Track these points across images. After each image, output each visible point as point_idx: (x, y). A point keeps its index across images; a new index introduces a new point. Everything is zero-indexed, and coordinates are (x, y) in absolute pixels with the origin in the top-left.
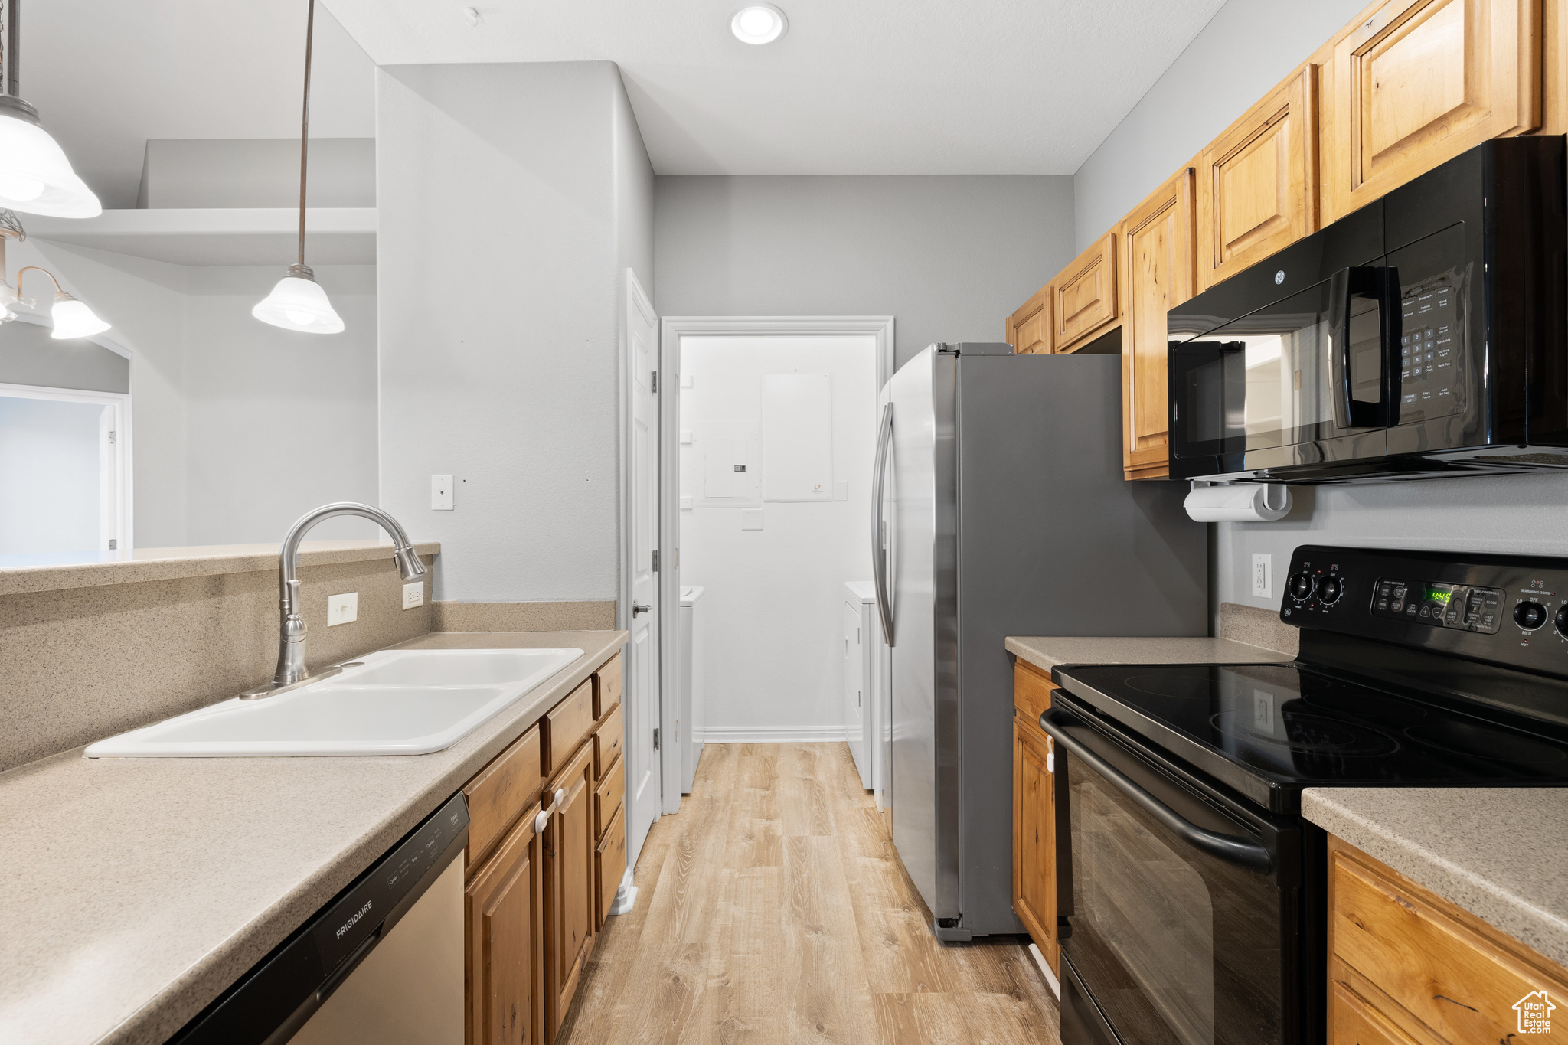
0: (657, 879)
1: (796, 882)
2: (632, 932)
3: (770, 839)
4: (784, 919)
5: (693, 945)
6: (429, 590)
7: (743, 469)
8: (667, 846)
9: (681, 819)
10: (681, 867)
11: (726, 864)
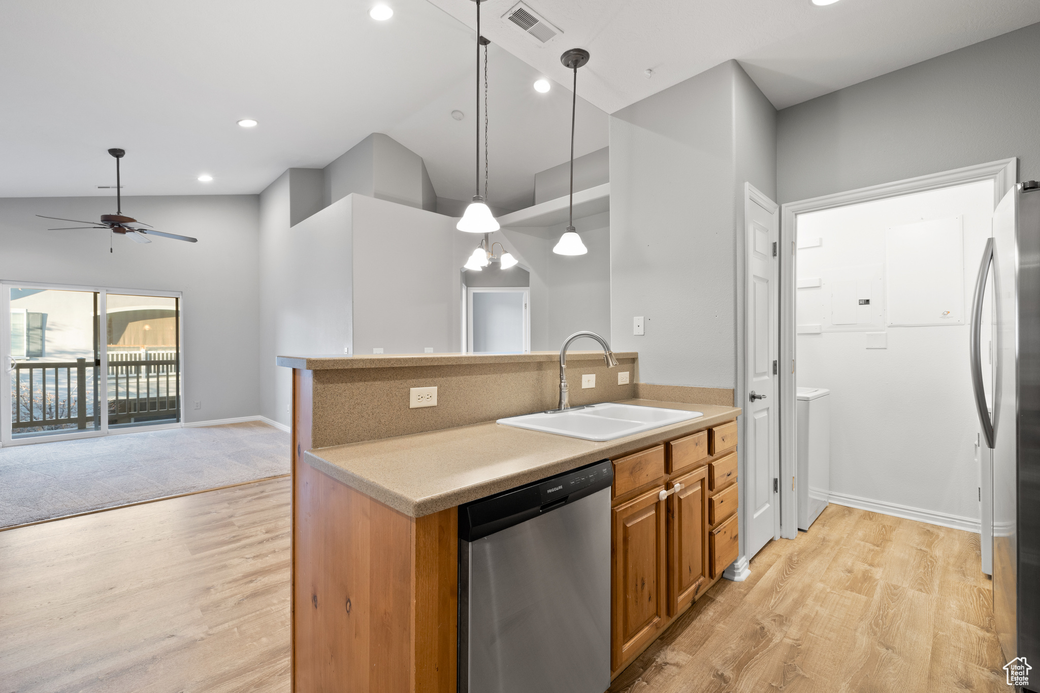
0: (766, 572)
1: (881, 612)
2: (740, 593)
3: (867, 577)
4: (860, 630)
5: (780, 616)
6: (633, 376)
7: (867, 302)
8: (779, 556)
9: (795, 544)
10: (786, 571)
11: (821, 581)
